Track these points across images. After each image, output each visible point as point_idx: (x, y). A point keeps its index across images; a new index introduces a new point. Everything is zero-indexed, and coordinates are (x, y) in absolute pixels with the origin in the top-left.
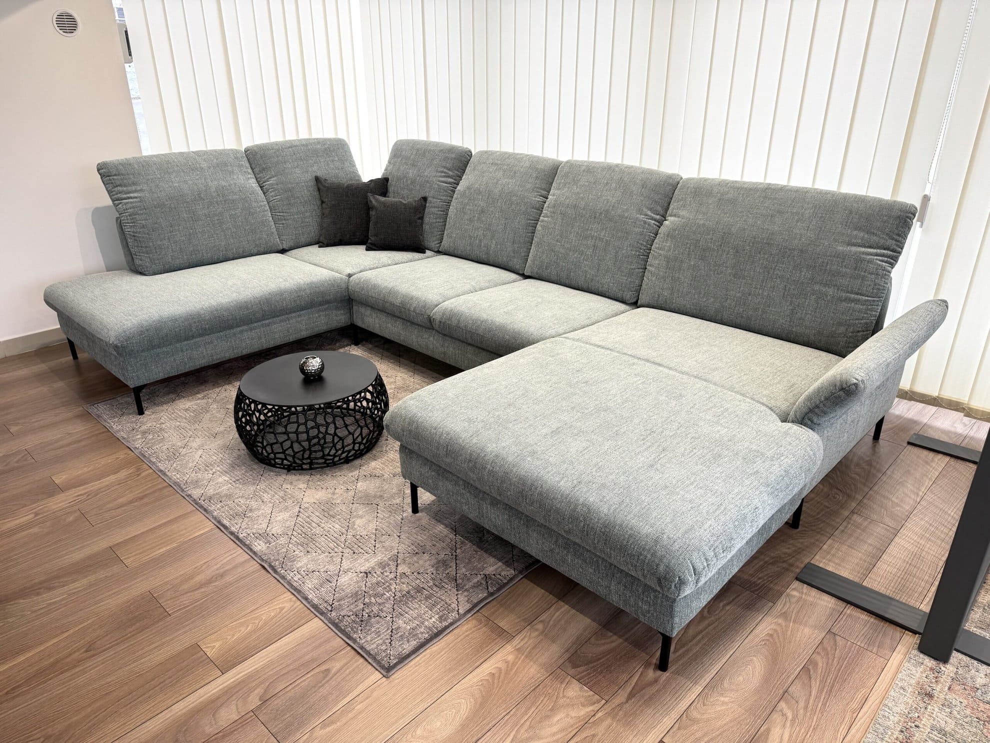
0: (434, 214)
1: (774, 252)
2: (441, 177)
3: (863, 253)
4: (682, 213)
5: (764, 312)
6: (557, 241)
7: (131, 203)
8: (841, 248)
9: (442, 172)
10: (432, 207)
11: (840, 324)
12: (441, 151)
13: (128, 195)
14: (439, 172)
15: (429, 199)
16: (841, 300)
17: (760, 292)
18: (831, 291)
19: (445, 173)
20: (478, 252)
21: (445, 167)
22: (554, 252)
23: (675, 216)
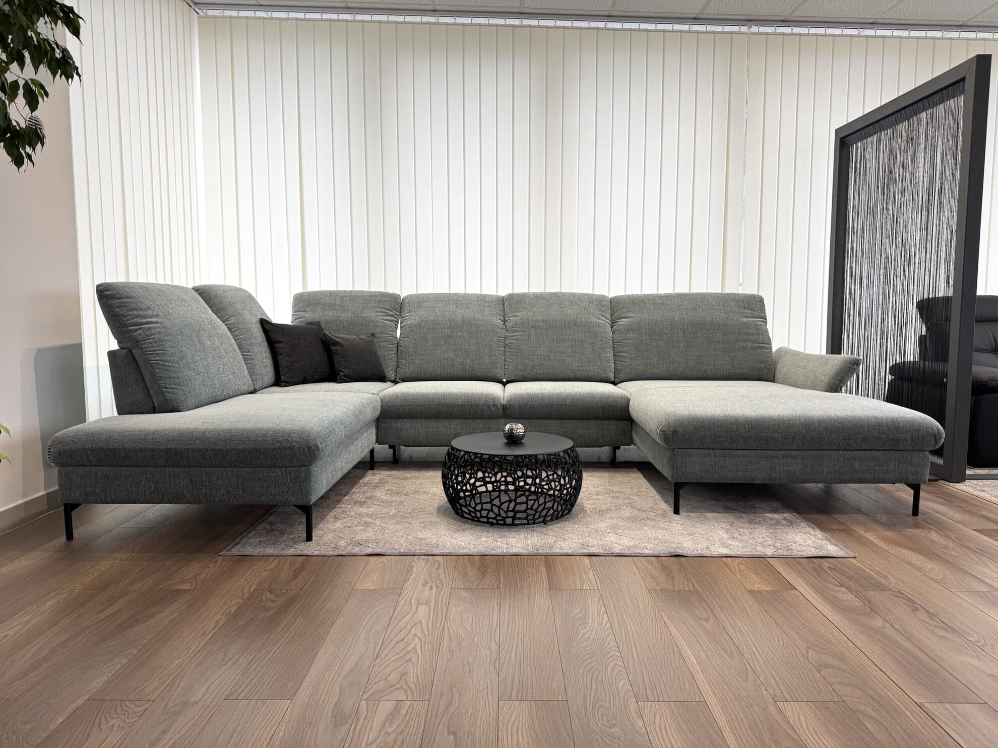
0: (385, 347)
1: (708, 328)
2: (382, 316)
3: (756, 321)
4: (631, 315)
5: (715, 365)
6: (536, 347)
7: (155, 328)
8: (745, 320)
9: (382, 312)
10: (381, 342)
11: (762, 362)
12: (371, 296)
13: (148, 320)
14: (379, 312)
15: (376, 335)
16: (757, 348)
17: (708, 353)
18: (750, 345)
19: (385, 312)
20: (452, 370)
21: (383, 308)
22: (536, 356)
23: (625, 318)
